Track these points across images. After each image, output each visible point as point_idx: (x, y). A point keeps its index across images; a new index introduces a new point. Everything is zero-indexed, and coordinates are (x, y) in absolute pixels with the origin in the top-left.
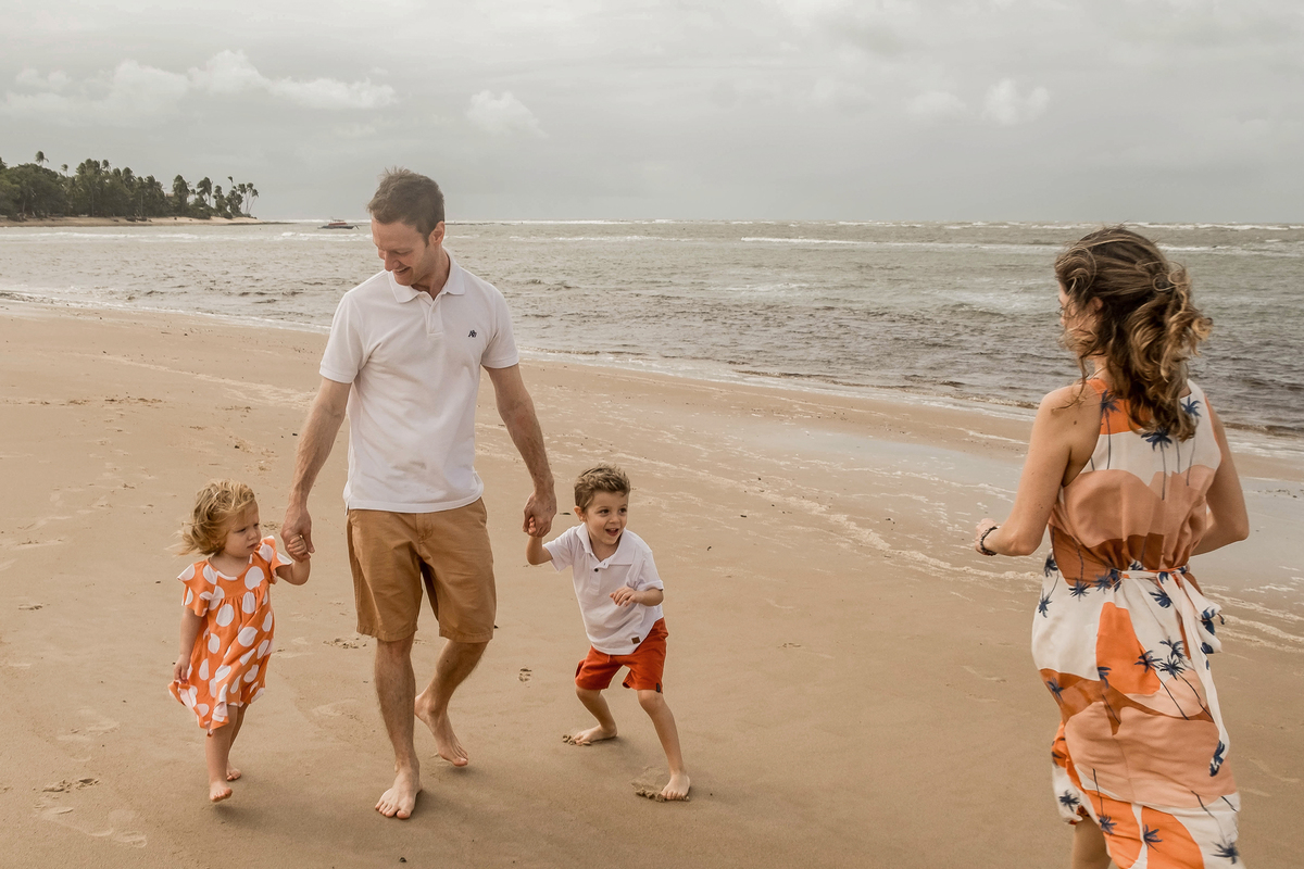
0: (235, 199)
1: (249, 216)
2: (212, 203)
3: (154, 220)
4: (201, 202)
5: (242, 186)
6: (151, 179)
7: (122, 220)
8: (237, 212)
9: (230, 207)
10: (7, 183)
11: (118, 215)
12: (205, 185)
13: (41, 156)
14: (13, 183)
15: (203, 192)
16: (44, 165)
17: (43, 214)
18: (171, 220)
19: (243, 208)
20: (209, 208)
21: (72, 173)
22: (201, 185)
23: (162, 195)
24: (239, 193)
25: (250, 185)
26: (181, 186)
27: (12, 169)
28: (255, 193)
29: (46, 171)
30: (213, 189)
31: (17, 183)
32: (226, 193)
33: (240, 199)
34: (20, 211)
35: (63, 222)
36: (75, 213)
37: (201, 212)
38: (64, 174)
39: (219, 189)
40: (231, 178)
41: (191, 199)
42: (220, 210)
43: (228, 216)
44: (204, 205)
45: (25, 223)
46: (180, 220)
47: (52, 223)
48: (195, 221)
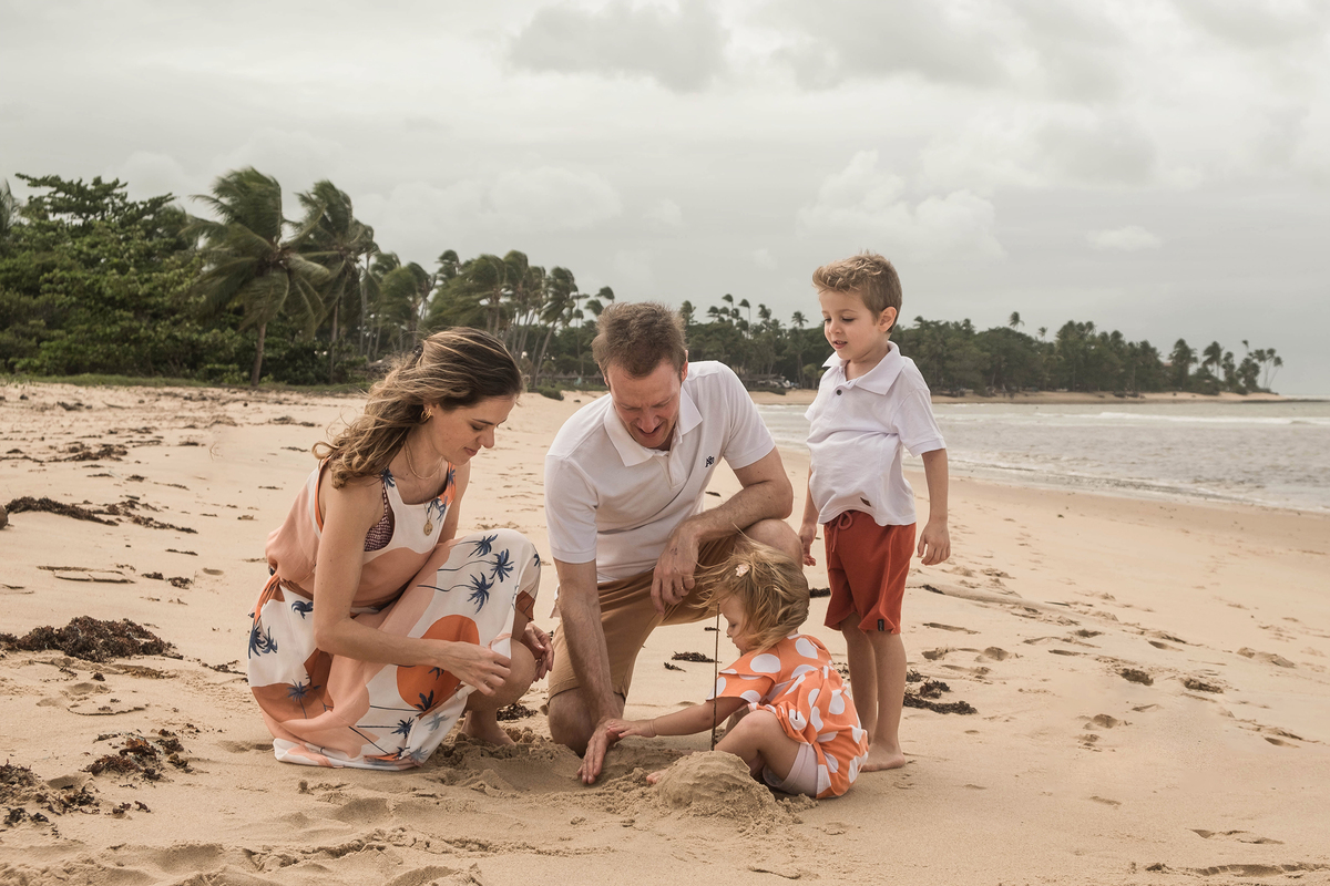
0: (1250, 369)
1: (1268, 391)
2: (1219, 373)
3: (1148, 396)
4: (1204, 373)
5: (1260, 355)
6: (1145, 345)
7: (1109, 396)
8: (1252, 386)
9: (1242, 380)
10: (975, 350)
11: (1103, 389)
12: (1213, 351)
13: (1016, 318)
14: (983, 350)
15: (1209, 361)
16: (1019, 328)
17: (1014, 388)
18: (1169, 396)
19: (1260, 381)
20: (1216, 380)
21: (1051, 337)
22: (1208, 351)
23: (1159, 364)
24: (1255, 361)
25: (1271, 352)
26: (1183, 352)
27: (981, 334)
28: (1278, 361)
29: (1020, 336)
30: (1223, 355)
31: (988, 350)
32: (1238, 362)
33: (1256, 369)
34: (989, 384)
35: (1039, 398)
36: (1052, 387)
37: (1205, 386)
38: (1040, 339)
39: (1230, 355)
40: (1245, 342)
41: (1193, 369)
42: (1231, 384)
43: (1242, 392)
44: (1210, 377)
45: (994, 399)
46: (1181, 396)
47: (1025, 398)
48: (1199, 397)
